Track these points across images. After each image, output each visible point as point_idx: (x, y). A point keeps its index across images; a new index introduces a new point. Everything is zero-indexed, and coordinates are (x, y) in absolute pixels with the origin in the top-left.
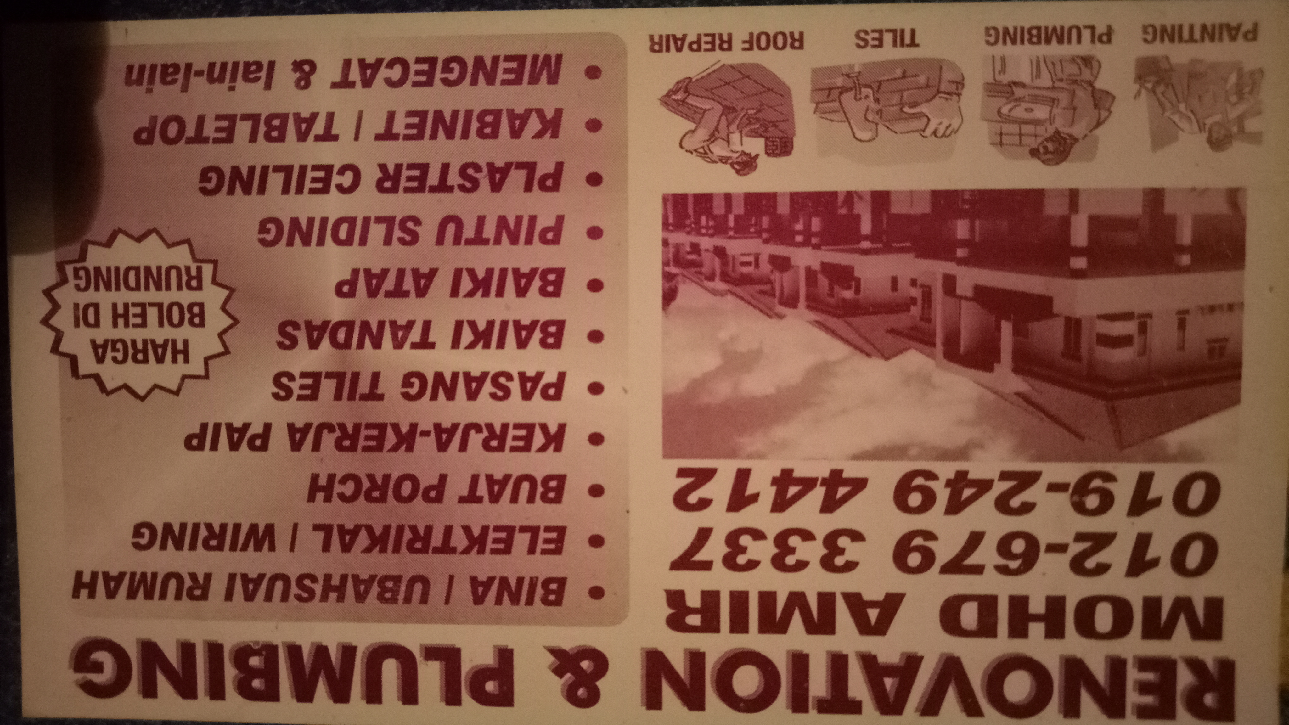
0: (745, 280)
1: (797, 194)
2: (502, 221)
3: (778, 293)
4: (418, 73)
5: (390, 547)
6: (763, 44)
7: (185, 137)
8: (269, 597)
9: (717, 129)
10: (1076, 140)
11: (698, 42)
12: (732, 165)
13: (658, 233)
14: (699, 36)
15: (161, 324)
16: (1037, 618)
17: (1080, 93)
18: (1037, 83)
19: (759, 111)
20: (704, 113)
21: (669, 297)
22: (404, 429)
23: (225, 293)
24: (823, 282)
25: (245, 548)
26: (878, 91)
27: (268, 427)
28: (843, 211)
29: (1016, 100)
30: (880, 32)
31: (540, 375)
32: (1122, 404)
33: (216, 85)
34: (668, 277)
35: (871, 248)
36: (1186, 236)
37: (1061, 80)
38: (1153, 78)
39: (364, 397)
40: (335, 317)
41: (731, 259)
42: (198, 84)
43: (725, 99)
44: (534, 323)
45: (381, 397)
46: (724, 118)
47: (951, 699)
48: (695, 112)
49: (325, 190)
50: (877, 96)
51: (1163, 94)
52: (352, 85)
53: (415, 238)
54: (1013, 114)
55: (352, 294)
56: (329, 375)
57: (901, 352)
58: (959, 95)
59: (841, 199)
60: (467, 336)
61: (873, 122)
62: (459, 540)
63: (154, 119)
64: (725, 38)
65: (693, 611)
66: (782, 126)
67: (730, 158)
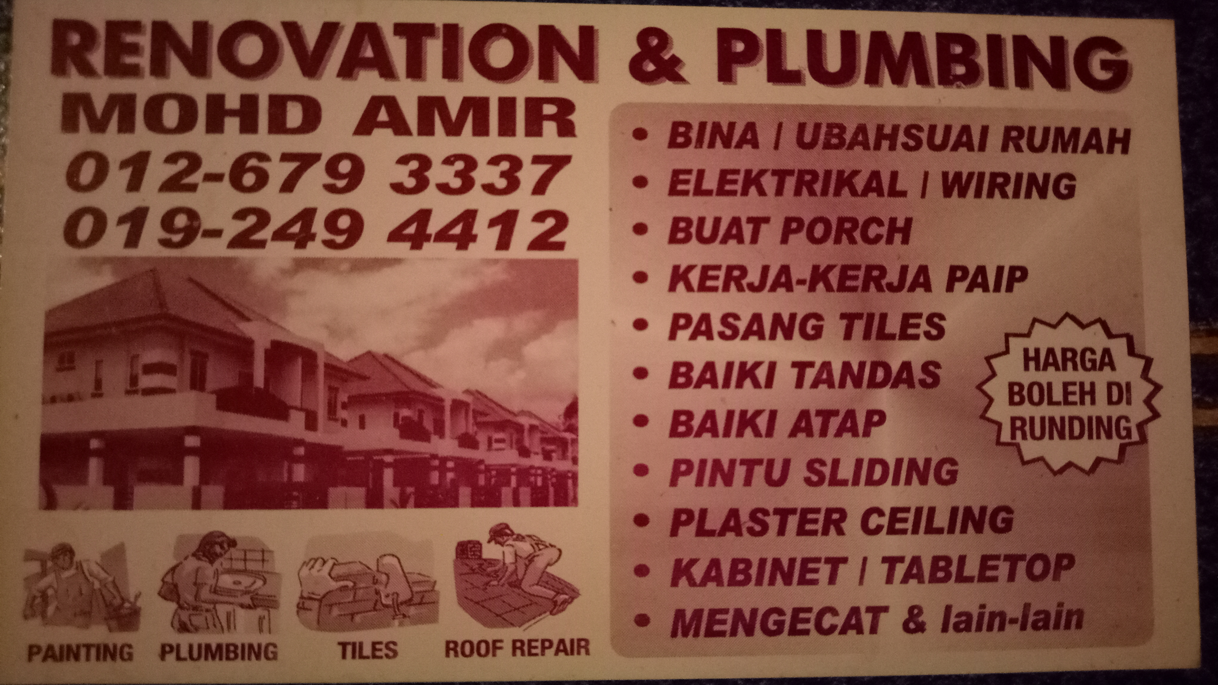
0: (502, 426)
1: (452, 506)
2: (728, 481)
3: (471, 414)
4: (807, 621)
5: (834, 177)
6: (483, 646)
7: (1027, 561)
8: (948, 129)
9: (527, 566)
10: (194, 555)
11: (544, 648)
12: (513, 533)
13: (582, 469)
14: (543, 654)
15: (1050, 385)
16: (233, 113)
17: (191, 598)
18: (229, 608)
19: (487, 584)
20: (538, 582)
21: (572, 410)
22: (821, 286)
23: (990, 414)
24: (428, 424)
25: (971, 175)
26: (377, 601)
27: (950, 288)
28: (410, 490)
29: (249, 592)
30: (374, 657)
31: (693, 337)
32: (153, 311)
33: (997, 609)
34: (573, 429)
35: (384, 455)
36: (94, 465)
37: (207, 610)
38: (124, 612)
39: (859, 316)
40: (886, 391)
41: (514, 446)
42: (1014, 611)
43: (519, 595)
44: (698, 386)
45: (843, 316)
46: (520, 577)
47: (311, 38)
48: (547, 583)
49: (894, 511)
50: (376, 597)
51: (115, 597)
52: (869, 609)
53: (810, 466)
54: (252, 580)
55: (870, 413)
56: (892, 337)
57: (356, 359)
58: (302, 597)
59: (412, 501)
60: (761, 373)
61: (382, 573)
62: (769, 182)
63: (1056, 578)
64: (518, 652)
65: (550, 118)
66: (466, 570)
67: (514, 540)
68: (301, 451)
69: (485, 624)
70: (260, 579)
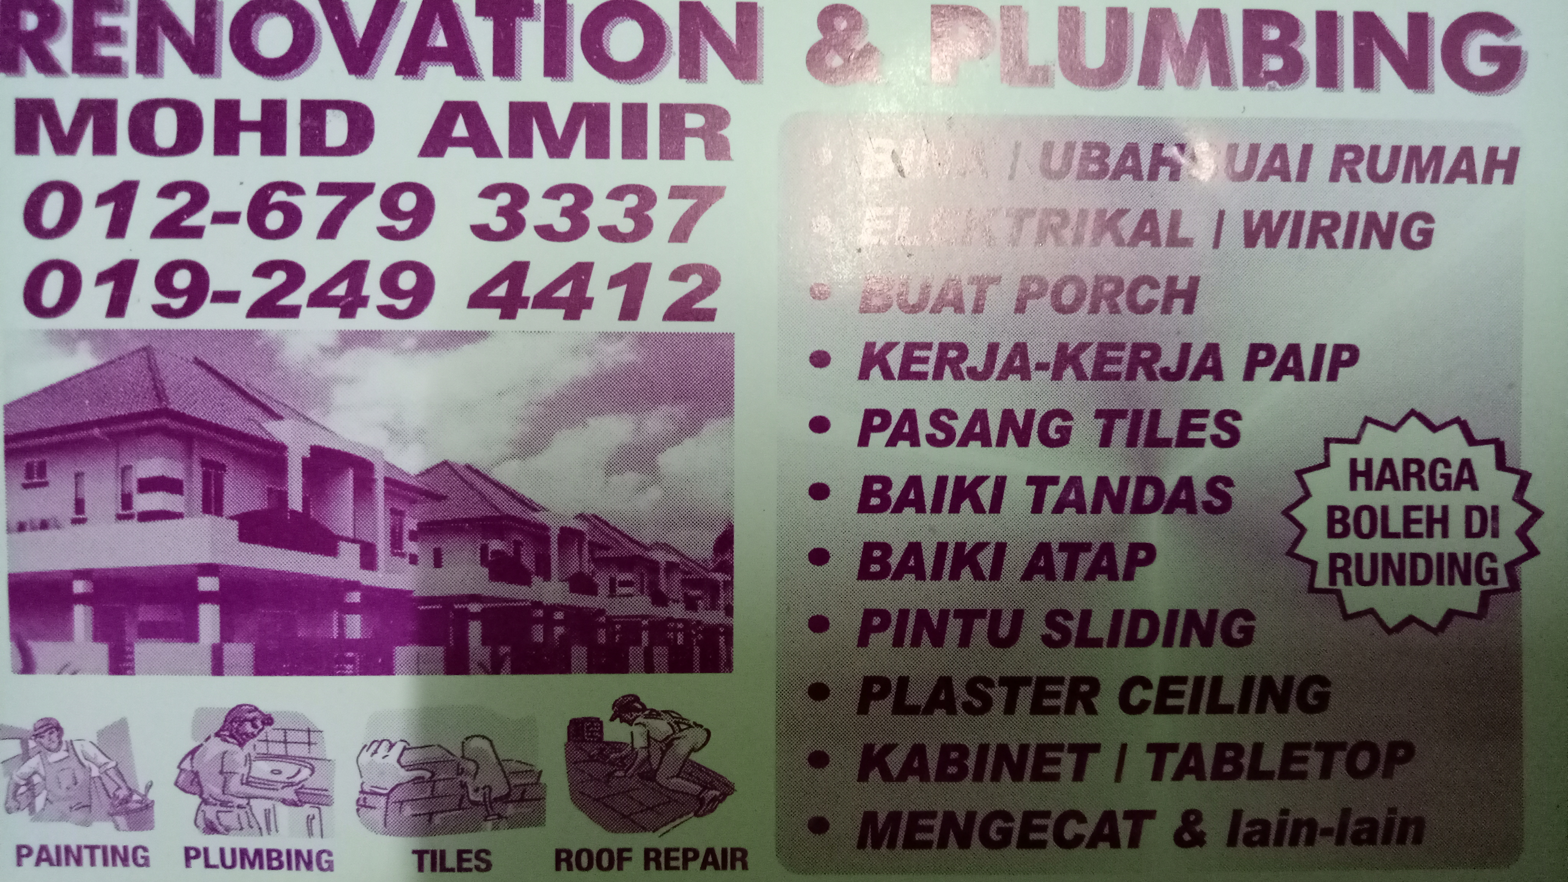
1: (563, 672)
2: (938, 640)
3: (586, 547)
4: (1043, 829)
5: (1092, 217)
6: (605, 857)
7: (1347, 752)
9: (664, 753)
10: (217, 735)
11: (686, 861)
12: (644, 708)
13: (739, 622)
14: (685, 867)
15: (1385, 509)
16: (250, 126)
17: (217, 791)
18: (268, 804)
19: (610, 775)
20: (679, 773)
21: (725, 542)
22: (1069, 372)
23: (1300, 550)
24: (528, 560)
25: (1284, 216)
26: (463, 797)
27: (1249, 375)
28: (504, 650)
29: (292, 784)
30: (460, 869)
31: (892, 442)
32: (149, 405)
33: (1304, 816)
34: (727, 568)
35: (468, 603)
36: (81, 615)
37: (239, 807)
38: (132, 805)
39: (1122, 414)
40: (1156, 519)
41: (646, 591)
42: (1328, 819)
44: (898, 509)
45: (1099, 414)
46: (655, 766)
47: (360, 20)
48: (690, 774)
49: (1166, 681)
50: (462, 791)
51: (119, 788)
52: (1128, 815)
53: (1051, 619)
54: (296, 768)
55: (1134, 548)
56: (1166, 443)
57: (427, 472)
58: (362, 792)
59: (507, 665)
60: (985, 493)
61: (469, 760)
63: (1388, 774)
64: (653, 865)
65: (694, 133)
66: (579, 755)
67: (646, 717)
68: (355, 597)
69: (607, 827)
70: (306, 767)
